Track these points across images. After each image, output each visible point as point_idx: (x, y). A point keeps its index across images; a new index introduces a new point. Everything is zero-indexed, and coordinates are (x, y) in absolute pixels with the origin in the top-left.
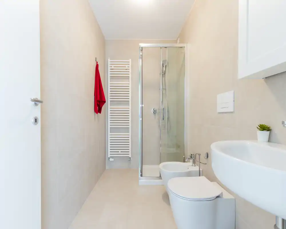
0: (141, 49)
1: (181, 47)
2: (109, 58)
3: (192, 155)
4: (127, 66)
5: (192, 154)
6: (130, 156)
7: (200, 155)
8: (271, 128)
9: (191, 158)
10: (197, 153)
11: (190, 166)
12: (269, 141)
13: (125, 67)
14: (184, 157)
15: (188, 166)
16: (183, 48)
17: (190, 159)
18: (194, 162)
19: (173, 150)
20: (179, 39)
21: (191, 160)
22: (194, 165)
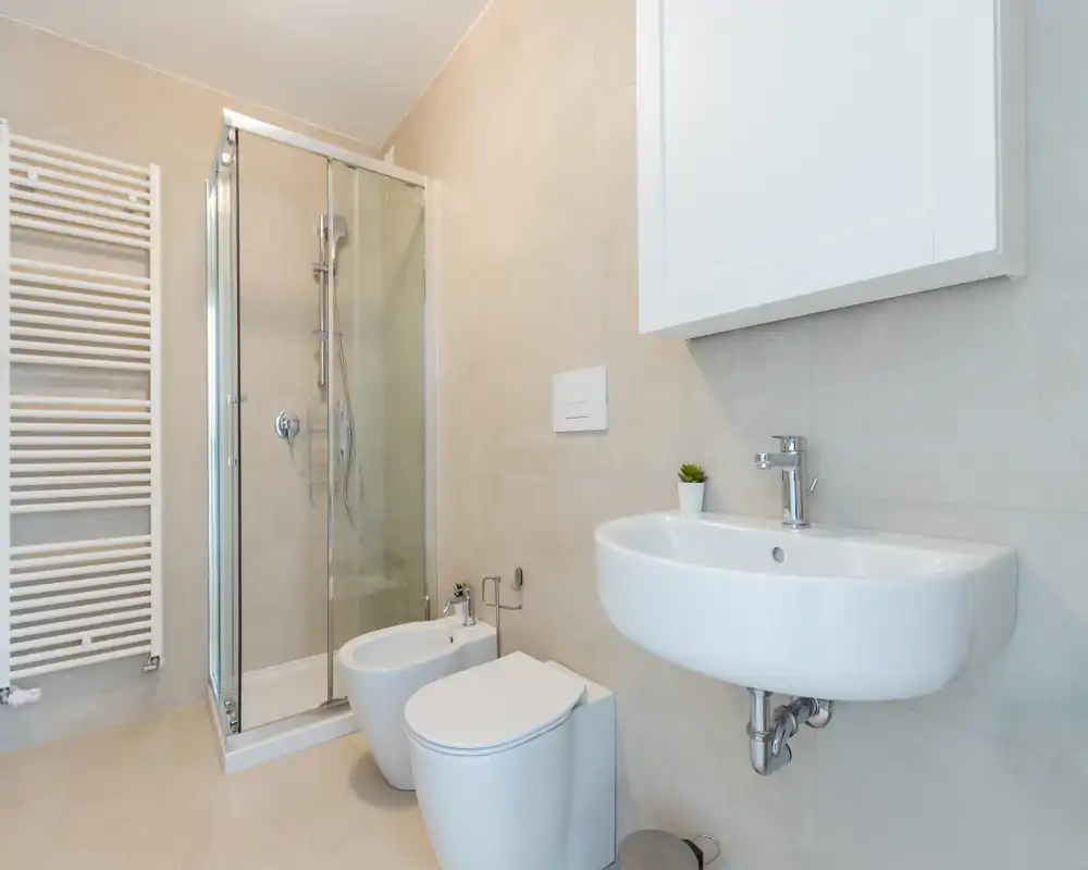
0: (234, 139)
1: (412, 185)
2: (4, 121)
3: (459, 587)
4: (134, 195)
5: (460, 582)
6: (156, 649)
7: (497, 580)
8: (708, 474)
9: (460, 598)
10: (484, 576)
11: (457, 627)
12: (703, 510)
13: (126, 197)
14: (429, 601)
15: (452, 629)
16: (417, 188)
17: (457, 603)
18: (471, 612)
19: (375, 582)
20: (392, 149)
21: (460, 608)
22: (470, 619)
